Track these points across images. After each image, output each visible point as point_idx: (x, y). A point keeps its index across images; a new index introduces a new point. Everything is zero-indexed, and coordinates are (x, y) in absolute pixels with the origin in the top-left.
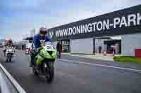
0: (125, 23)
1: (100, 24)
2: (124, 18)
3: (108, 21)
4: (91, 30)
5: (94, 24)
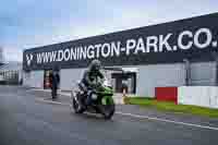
0: (143, 48)
1: (106, 48)
2: (141, 40)
4: (93, 56)
5: (98, 46)
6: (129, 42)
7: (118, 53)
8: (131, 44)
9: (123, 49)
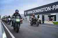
1: (46, 8)
3: (50, 7)
4: (43, 11)
5: (44, 8)
6: (53, 6)
7: (50, 10)
8: (54, 7)
9: (51, 9)
